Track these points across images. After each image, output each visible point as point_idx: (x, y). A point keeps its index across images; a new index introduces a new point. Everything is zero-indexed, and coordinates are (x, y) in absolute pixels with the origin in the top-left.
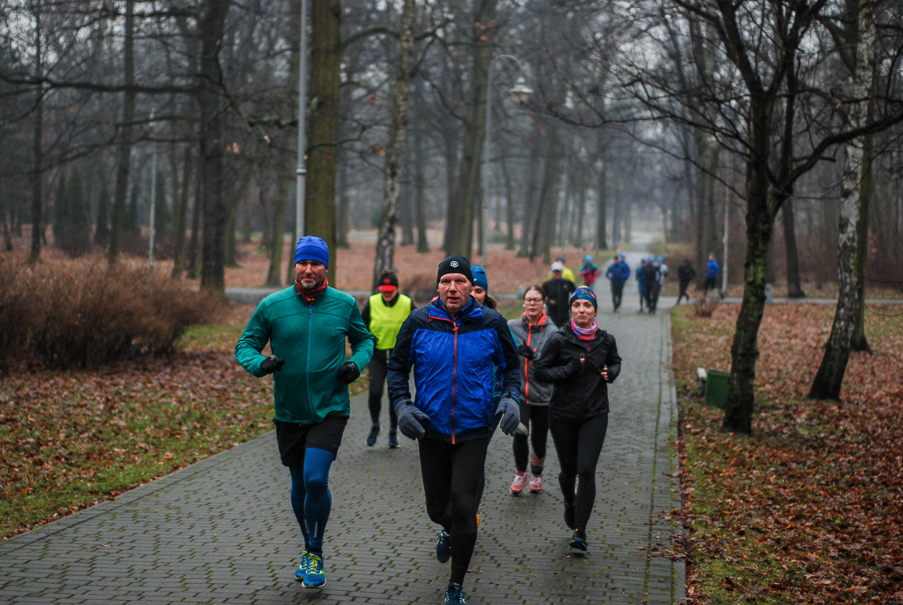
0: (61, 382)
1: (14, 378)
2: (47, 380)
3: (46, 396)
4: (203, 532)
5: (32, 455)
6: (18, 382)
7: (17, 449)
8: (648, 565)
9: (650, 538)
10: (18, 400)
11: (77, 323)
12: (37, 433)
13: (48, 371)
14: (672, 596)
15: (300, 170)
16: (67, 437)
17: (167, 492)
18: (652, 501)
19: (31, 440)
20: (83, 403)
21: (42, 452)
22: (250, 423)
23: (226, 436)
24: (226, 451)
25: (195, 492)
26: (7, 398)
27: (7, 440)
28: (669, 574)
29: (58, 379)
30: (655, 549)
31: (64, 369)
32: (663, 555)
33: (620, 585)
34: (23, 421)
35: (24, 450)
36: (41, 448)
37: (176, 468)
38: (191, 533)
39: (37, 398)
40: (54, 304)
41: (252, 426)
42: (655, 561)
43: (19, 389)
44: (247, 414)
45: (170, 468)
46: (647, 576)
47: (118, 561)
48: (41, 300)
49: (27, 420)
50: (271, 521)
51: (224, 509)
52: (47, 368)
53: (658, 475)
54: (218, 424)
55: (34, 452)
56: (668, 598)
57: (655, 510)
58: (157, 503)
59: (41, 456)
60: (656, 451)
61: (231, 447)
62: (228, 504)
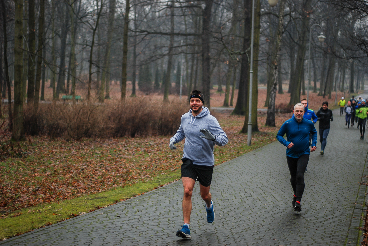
0: (167, 139)
1: (150, 138)
2: (162, 138)
3: (166, 143)
4: (239, 176)
5: (173, 160)
6: (153, 139)
7: (167, 158)
8: (360, 186)
9: (361, 181)
10: (157, 145)
11: (170, 120)
12: (171, 154)
13: (160, 136)
14: (366, 192)
15: (251, 71)
16: (181, 155)
17: (224, 168)
18: (363, 173)
19: (171, 155)
20: (179, 145)
21: (176, 159)
22: (237, 152)
23: (231, 155)
24: (234, 159)
25: (232, 168)
26: (153, 144)
27: (163, 155)
28: (365, 188)
29: (165, 138)
30: (362, 183)
31: (165, 135)
32: (364, 184)
33: (352, 189)
34: (163, 150)
35: (170, 158)
36: (175, 158)
37: (223, 162)
38: (236, 176)
39: (163, 144)
40: (162, 113)
41: (238, 152)
42: (362, 185)
43: (155, 141)
44: (234, 149)
45: (221, 162)
46: (359, 188)
47: (221, 181)
48: (158, 112)
49: (164, 150)
50: (257, 174)
51: (243, 172)
52: (159, 135)
53: (366, 167)
54: (227, 152)
55: (173, 159)
56: (364, 192)
57: (363, 175)
58: (223, 170)
59: (177, 160)
60: (366, 161)
61: (235, 158)
62: (243, 171)
